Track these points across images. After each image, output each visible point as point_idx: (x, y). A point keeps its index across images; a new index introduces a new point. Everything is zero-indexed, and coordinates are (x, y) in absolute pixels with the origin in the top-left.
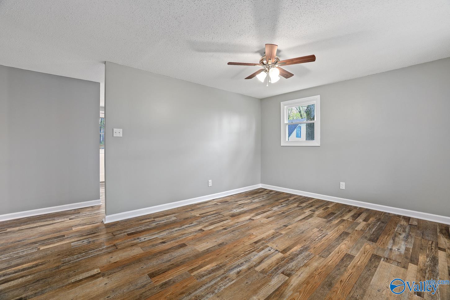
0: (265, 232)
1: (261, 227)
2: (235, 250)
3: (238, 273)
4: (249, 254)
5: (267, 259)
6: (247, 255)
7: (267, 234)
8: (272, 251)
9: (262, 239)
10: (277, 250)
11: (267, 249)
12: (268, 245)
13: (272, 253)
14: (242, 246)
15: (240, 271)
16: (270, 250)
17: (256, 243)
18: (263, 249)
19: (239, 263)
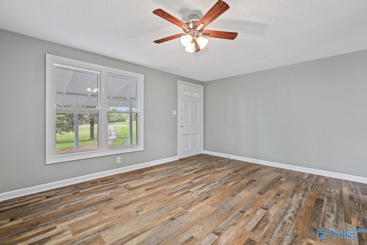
0: (199, 208)
1: (203, 216)
2: (221, 192)
3: (215, 182)
4: (211, 190)
5: (200, 188)
6: (212, 190)
7: (197, 207)
8: (195, 192)
9: (202, 201)
10: (192, 193)
11: (199, 193)
12: (198, 196)
13: (196, 191)
14: (217, 195)
15: (214, 183)
16: (197, 193)
17: (207, 198)
18: (202, 193)
19: (215, 186)
